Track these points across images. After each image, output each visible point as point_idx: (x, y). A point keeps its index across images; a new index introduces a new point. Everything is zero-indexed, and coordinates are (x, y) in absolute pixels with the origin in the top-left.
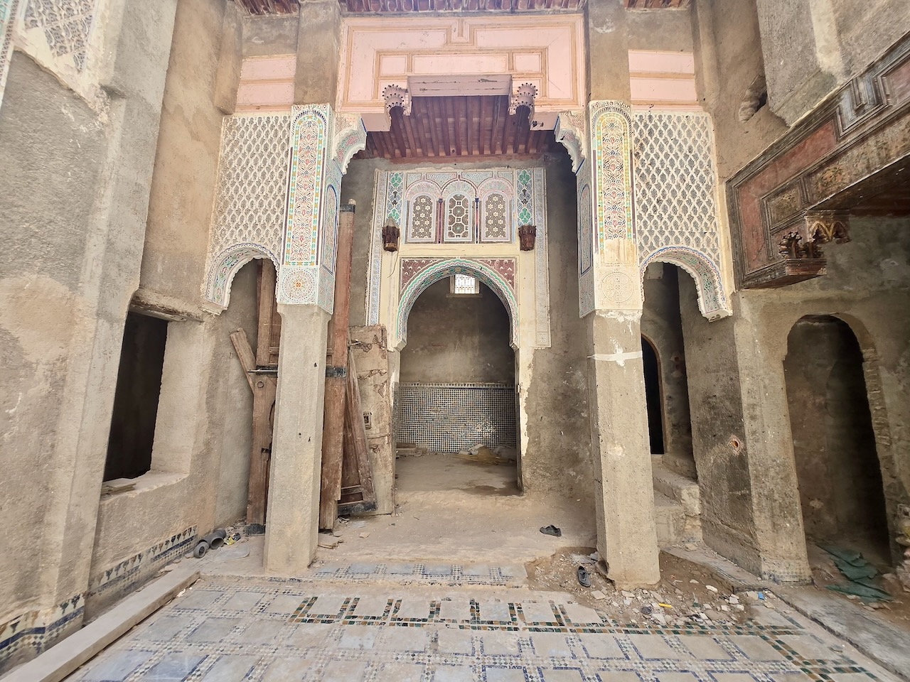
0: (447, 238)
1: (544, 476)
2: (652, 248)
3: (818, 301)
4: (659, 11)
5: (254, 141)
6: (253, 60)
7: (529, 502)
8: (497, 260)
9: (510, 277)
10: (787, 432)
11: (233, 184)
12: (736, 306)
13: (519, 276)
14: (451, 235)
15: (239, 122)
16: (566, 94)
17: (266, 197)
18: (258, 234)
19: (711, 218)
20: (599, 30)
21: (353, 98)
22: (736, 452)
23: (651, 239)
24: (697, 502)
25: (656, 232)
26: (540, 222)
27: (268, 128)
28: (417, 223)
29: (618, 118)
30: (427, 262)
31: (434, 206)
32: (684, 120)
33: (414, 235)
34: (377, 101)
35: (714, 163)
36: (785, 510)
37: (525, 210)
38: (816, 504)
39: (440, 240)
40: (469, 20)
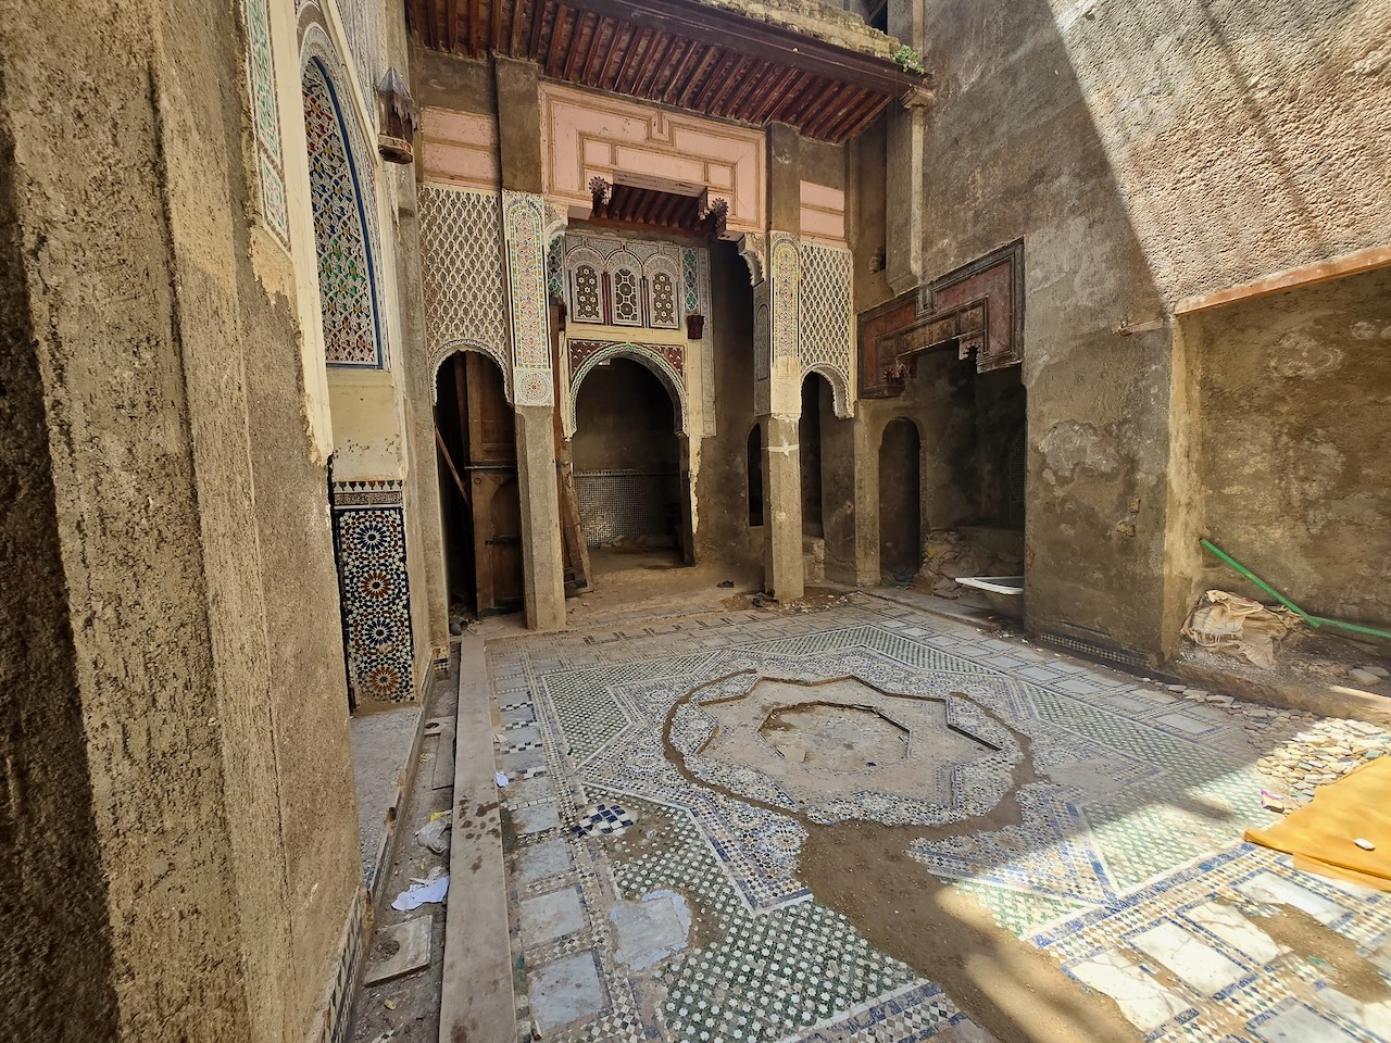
0: (616, 320)
1: (711, 549)
2: (808, 363)
3: (901, 408)
4: (823, 143)
5: (455, 221)
6: (435, 111)
7: (702, 570)
8: (667, 348)
9: (679, 366)
10: (877, 496)
11: (438, 270)
12: (856, 411)
13: (688, 365)
14: (619, 315)
15: (433, 194)
16: (751, 217)
17: (480, 289)
18: (478, 331)
19: (846, 341)
20: (779, 159)
21: (559, 186)
22: (849, 512)
23: (808, 356)
24: (823, 551)
25: (811, 351)
26: (704, 308)
27: (469, 207)
28: (583, 299)
29: (790, 250)
30: (597, 345)
31: (599, 279)
32: (834, 254)
33: (580, 313)
34: (583, 193)
35: (851, 295)
36: (872, 544)
37: (691, 295)
38: (889, 544)
39: (608, 321)
40: (668, 115)
